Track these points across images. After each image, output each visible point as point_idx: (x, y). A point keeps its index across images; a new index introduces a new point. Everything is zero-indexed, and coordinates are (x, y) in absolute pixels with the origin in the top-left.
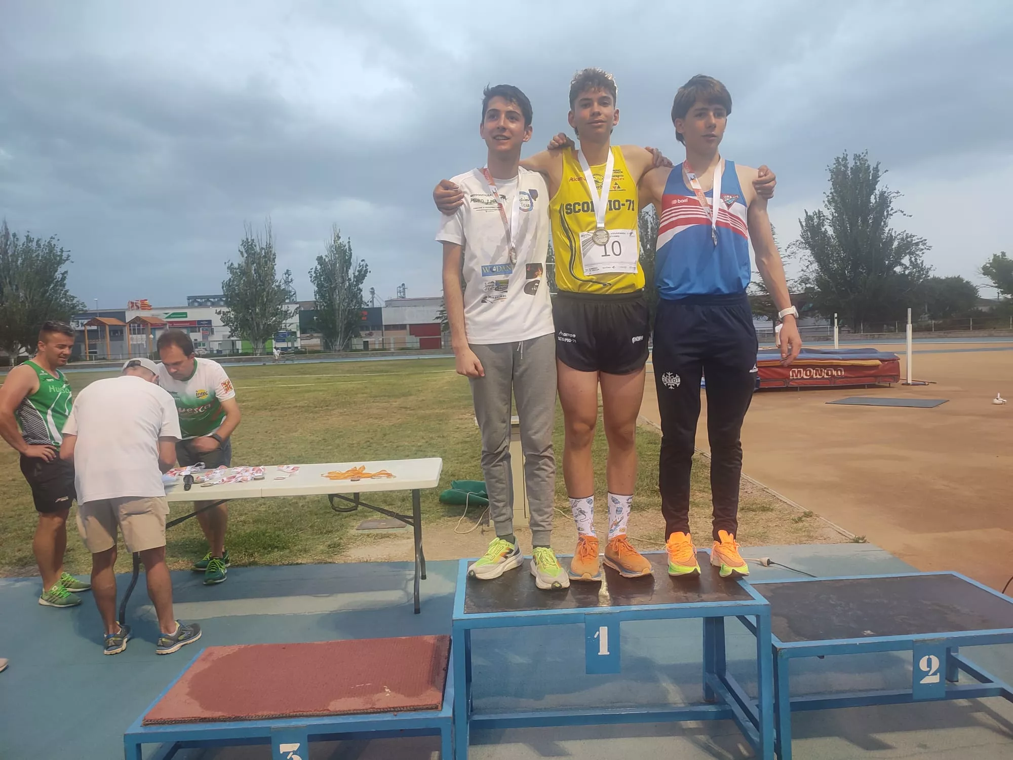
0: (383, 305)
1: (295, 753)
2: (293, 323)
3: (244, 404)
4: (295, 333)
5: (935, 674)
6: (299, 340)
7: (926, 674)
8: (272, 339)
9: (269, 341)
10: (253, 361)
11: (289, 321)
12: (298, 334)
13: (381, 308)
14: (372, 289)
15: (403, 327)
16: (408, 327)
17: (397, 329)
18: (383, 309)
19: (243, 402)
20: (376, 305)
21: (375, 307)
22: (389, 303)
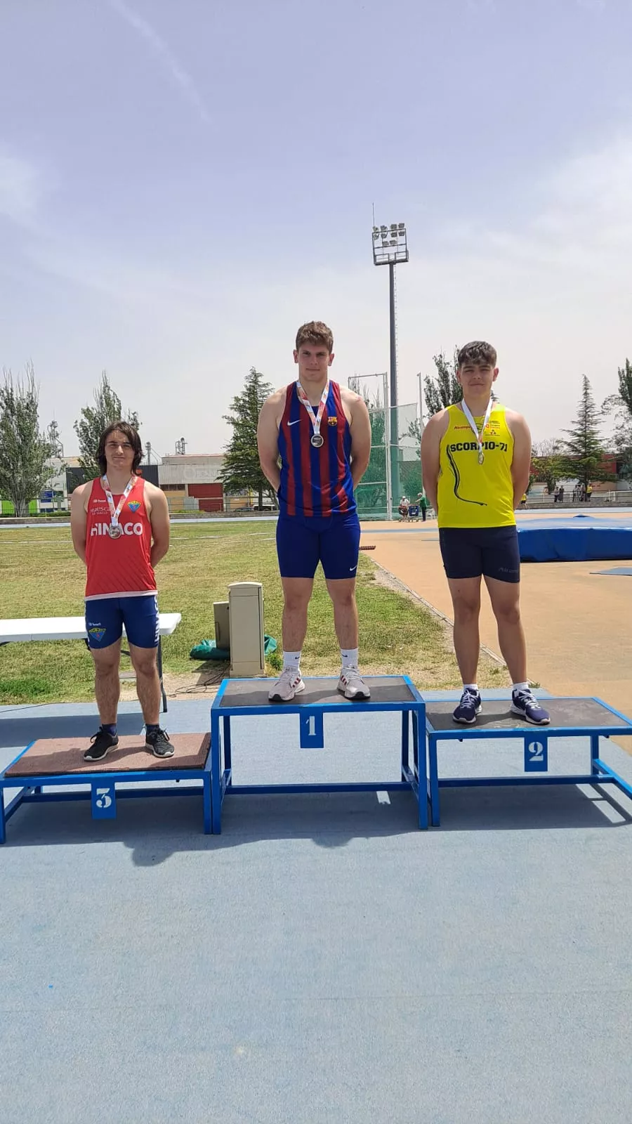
0: (160, 462)
1: (107, 795)
2: (59, 482)
3: (8, 569)
4: (61, 493)
5: (540, 755)
6: (66, 500)
7: (534, 755)
8: (36, 499)
9: (33, 501)
10: (16, 523)
11: (55, 480)
12: (65, 494)
13: (157, 466)
14: (148, 443)
15: (181, 487)
16: (186, 487)
17: (175, 490)
18: (159, 467)
19: (7, 568)
20: (153, 462)
21: (151, 464)
22: (167, 460)
